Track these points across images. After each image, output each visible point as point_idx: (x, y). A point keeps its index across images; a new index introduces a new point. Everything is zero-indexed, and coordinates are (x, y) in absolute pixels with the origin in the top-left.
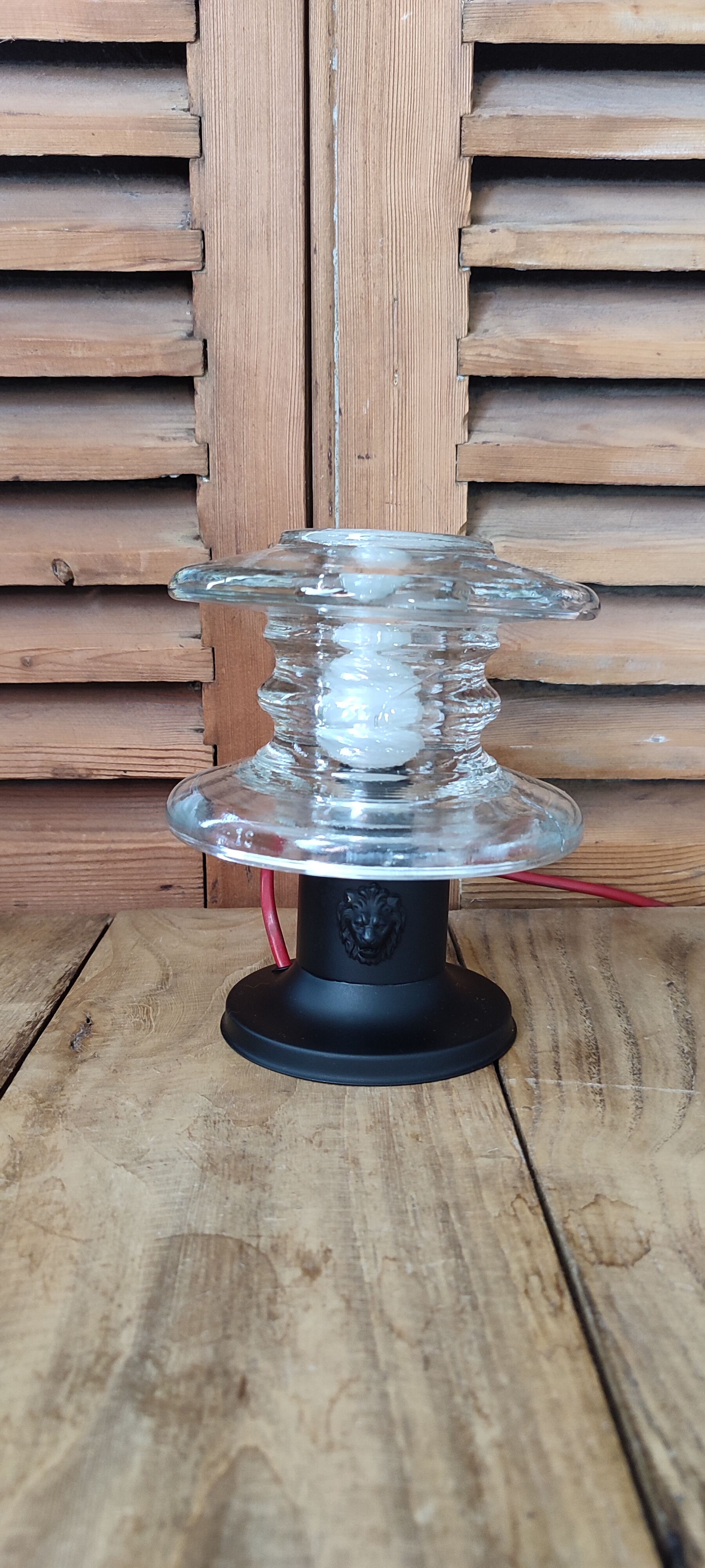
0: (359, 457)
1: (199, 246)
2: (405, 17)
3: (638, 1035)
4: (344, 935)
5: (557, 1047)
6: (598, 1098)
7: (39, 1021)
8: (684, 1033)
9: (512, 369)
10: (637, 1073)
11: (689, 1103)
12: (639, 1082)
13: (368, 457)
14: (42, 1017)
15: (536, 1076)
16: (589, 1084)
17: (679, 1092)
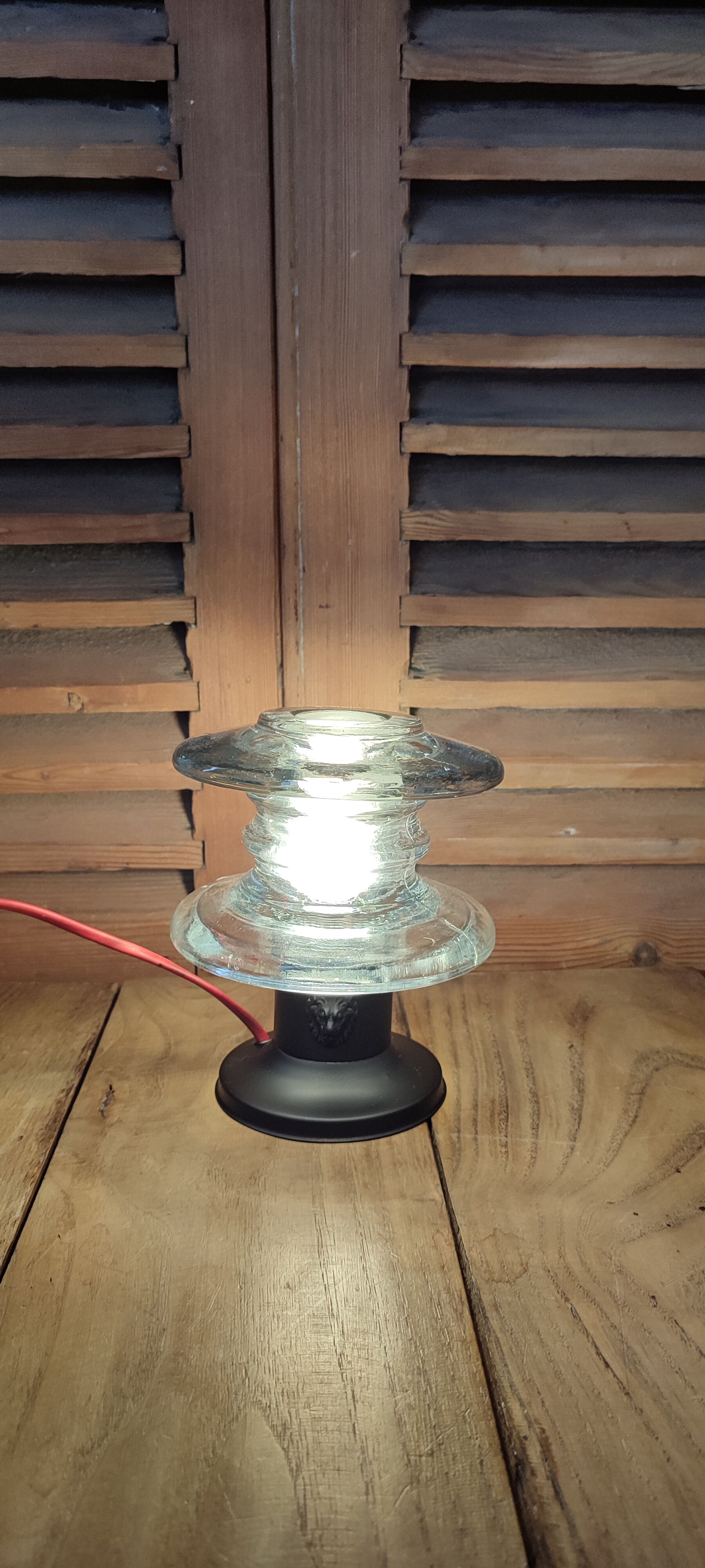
0: (321, 607)
1: (187, 438)
2: (353, 254)
3: (540, 1094)
4: (311, 1025)
5: (477, 1105)
6: (504, 1150)
7: (71, 1089)
8: (576, 1092)
9: (445, 534)
10: (536, 1128)
11: (571, 1153)
12: (536, 1136)
13: (327, 606)
14: (73, 1085)
15: (459, 1131)
16: (498, 1138)
17: (565, 1144)
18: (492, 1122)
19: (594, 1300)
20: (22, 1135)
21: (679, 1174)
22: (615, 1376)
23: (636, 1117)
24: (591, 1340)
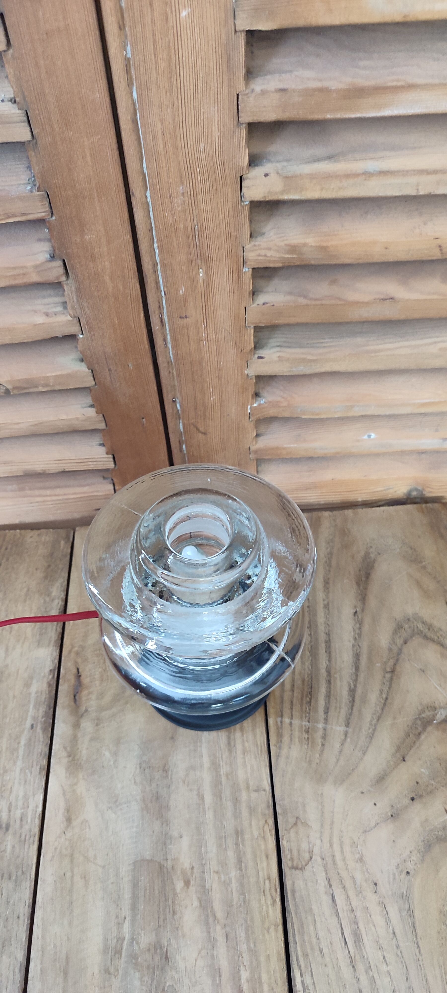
0: (180, 318)
1: (46, 203)
2: (184, 14)
5: (294, 685)
8: (354, 670)
11: (345, 740)
13: (186, 317)
14: (56, 665)
15: (282, 715)
16: (304, 723)
17: (342, 729)
18: (302, 705)
19: (345, 886)
20: (33, 722)
21: (404, 762)
22: (349, 951)
23: (387, 698)
24: (340, 922)
